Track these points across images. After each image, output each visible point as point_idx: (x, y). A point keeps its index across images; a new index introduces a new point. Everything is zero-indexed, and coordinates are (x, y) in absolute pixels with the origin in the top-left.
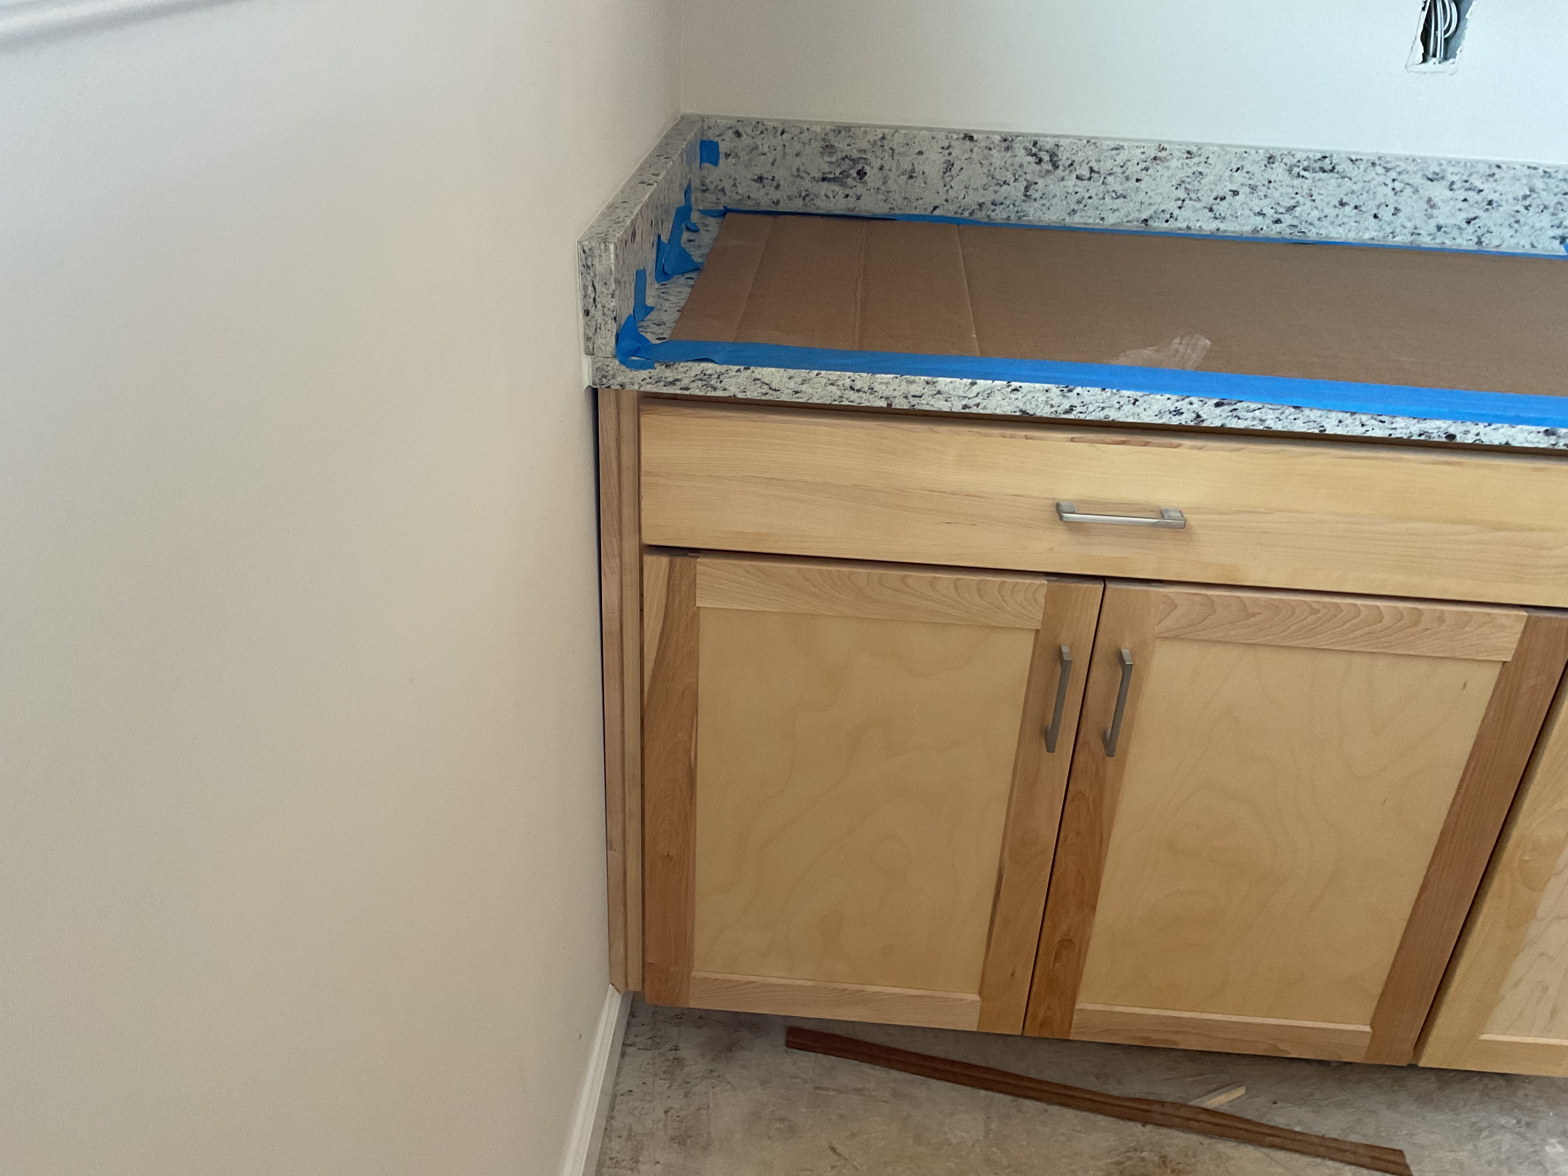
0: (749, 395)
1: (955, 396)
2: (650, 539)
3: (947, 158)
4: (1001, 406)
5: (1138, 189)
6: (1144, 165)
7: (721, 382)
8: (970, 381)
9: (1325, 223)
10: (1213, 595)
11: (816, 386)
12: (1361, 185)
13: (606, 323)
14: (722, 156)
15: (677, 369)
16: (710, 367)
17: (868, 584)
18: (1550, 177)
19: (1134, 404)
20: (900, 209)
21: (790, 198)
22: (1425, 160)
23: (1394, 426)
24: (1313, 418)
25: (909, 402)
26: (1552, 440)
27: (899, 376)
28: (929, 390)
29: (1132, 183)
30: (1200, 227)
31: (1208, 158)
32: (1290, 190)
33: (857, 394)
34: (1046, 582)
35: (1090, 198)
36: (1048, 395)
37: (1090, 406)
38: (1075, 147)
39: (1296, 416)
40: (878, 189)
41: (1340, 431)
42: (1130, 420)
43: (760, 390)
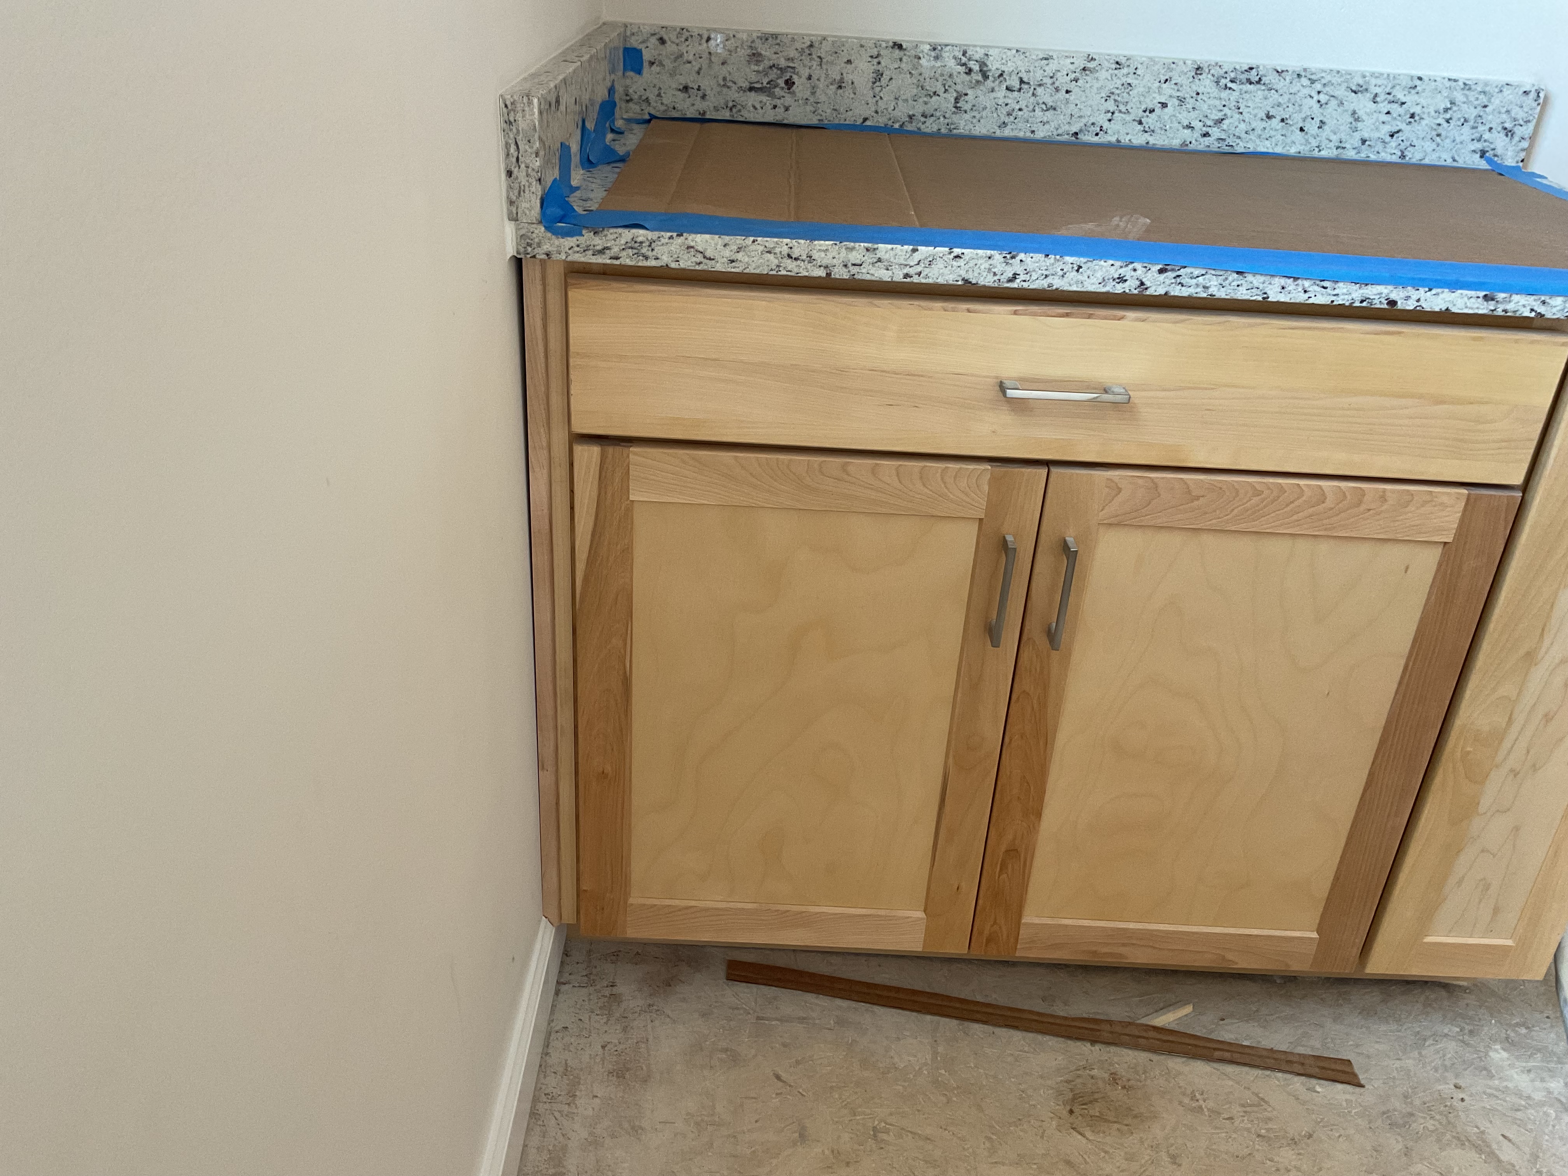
0: (683, 265)
1: (896, 264)
2: (580, 427)
3: (876, 67)
4: (942, 274)
5: (1067, 101)
6: (1073, 76)
7: (653, 250)
8: (911, 247)
9: (1252, 136)
10: (1157, 478)
11: (753, 254)
12: (1286, 97)
13: (530, 185)
14: (646, 64)
15: (606, 236)
16: (641, 234)
17: (807, 472)
18: (1470, 89)
19: (1078, 271)
20: (830, 119)
21: (716, 109)
22: (1349, 72)
23: (1335, 292)
24: (1256, 284)
25: (849, 271)
26: (1492, 305)
27: (838, 243)
28: (869, 258)
29: (1062, 95)
30: (1130, 140)
31: (1136, 69)
32: (1217, 102)
33: (795, 263)
34: (990, 468)
35: (1020, 110)
36: (991, 262)
37: (1033, 274)
38: (1004, 57)
39: (1239, 283)
40: (807, 99)
41: (1283, 298)
42: (1074, 289)
43: (694, 259)
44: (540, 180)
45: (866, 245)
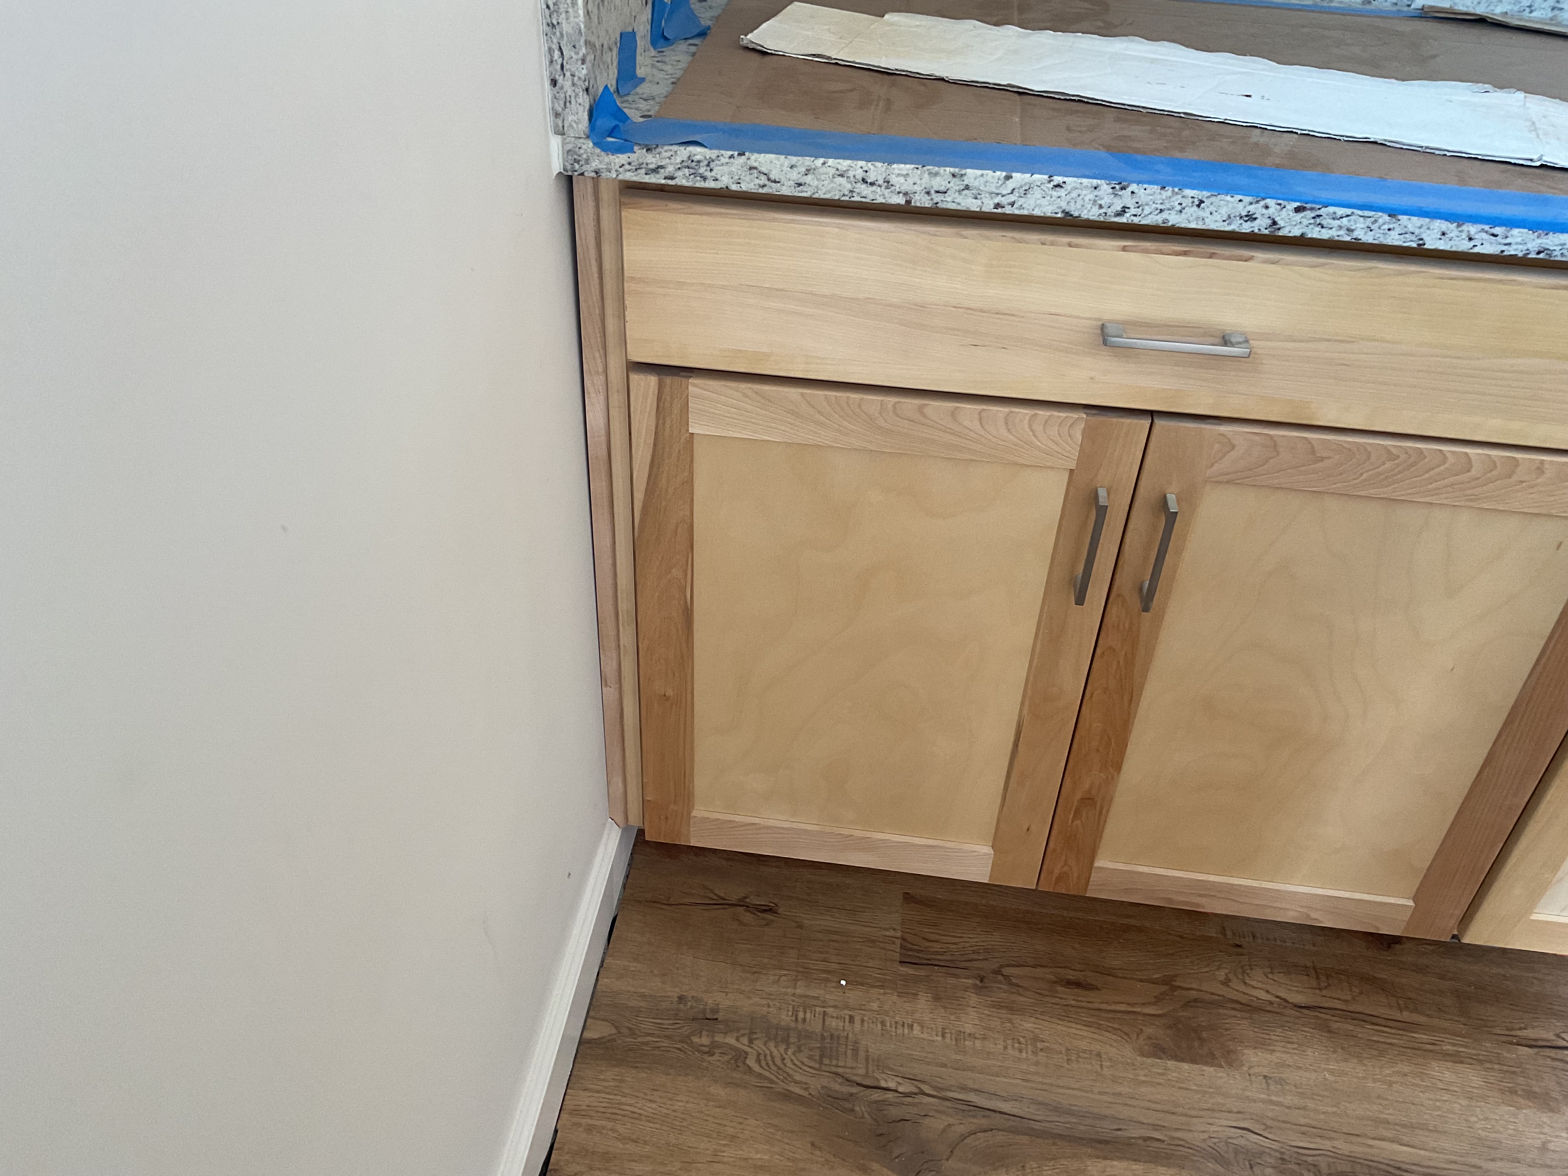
0: (744, 187)
1: (986, 192)
2: (637, 355)
4: (1040, 206)
7: (711, 170)
8: (1004, 174)
10: (1276, 435)
11: (823, 177)
13: (577, 95)
15: (659, 153)
16: (698, 152)
17: (880, 413)
23: (1508, 241)
24: (1411, 228)
25: (932, 199)
27: (920, 166)
28: (956, 184)
33: (871, 189)
34: (1085, 416)
36: (1096, 193)
37: (1146, 208)
39: (1391, 226)
41: (1442, 245)
42: (1193, 225)
43: (757, 181)
44: (587, 90)
45: (952, 170)
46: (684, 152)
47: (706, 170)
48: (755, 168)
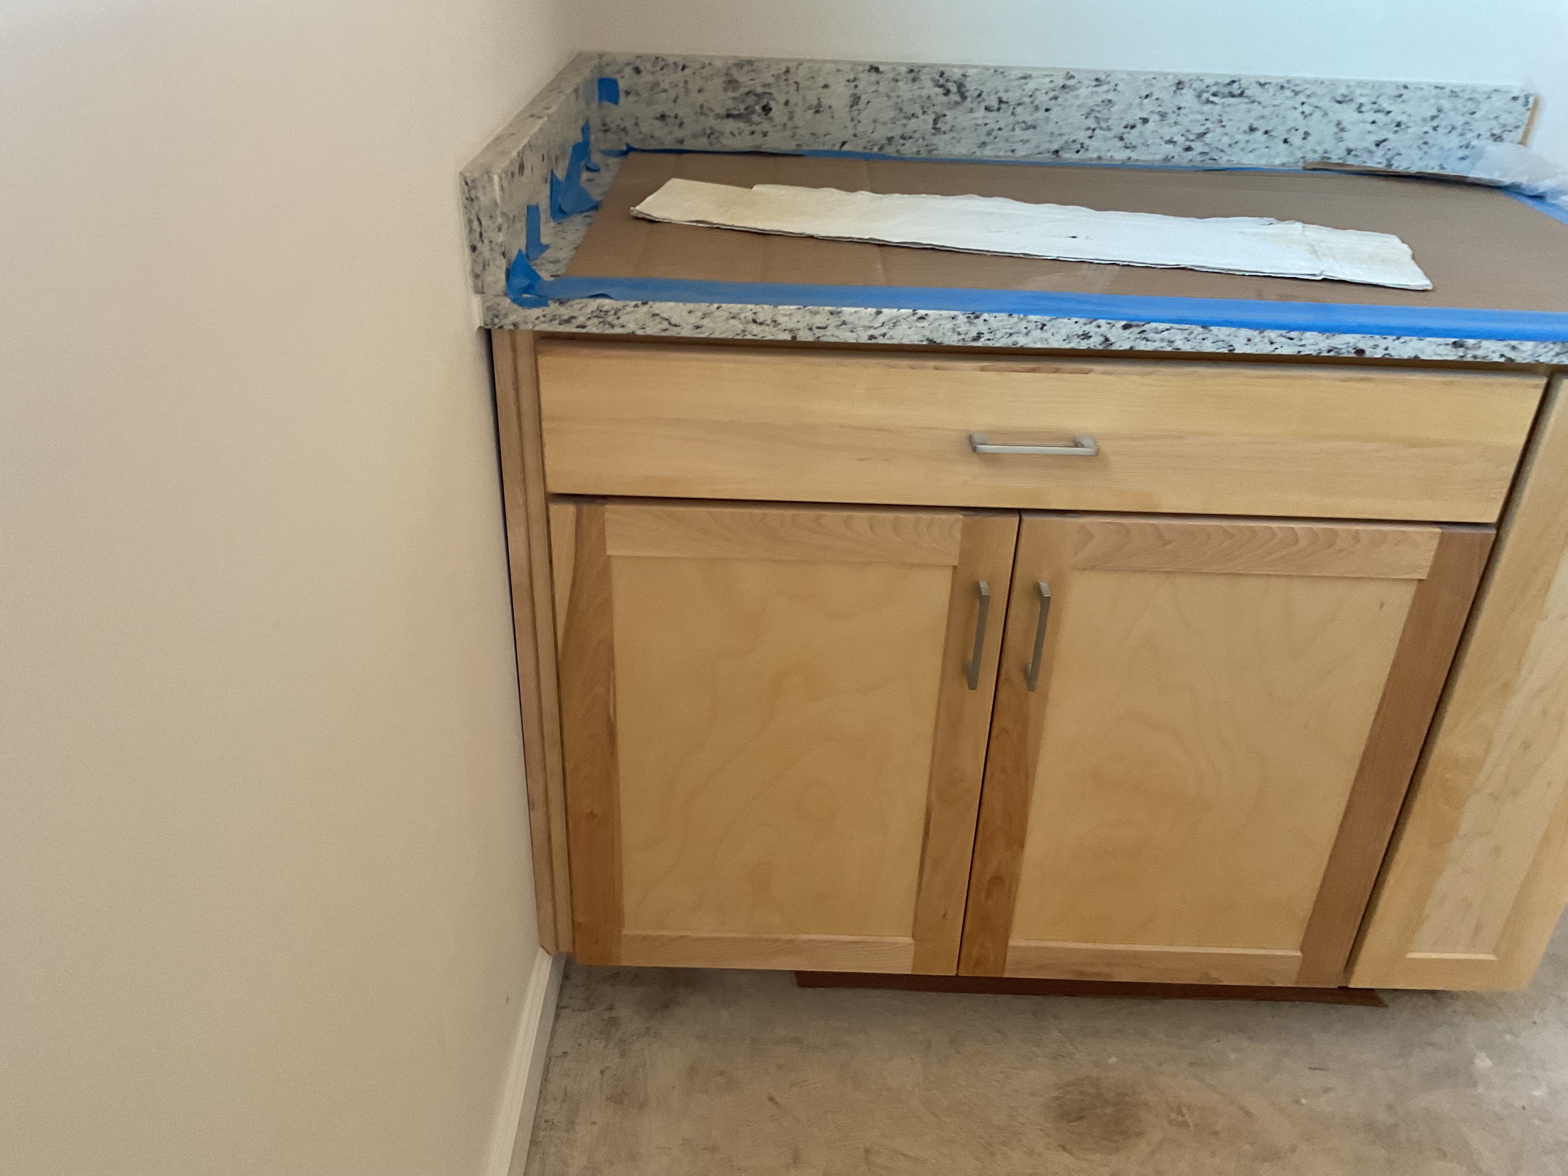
0: (649, 331)
2: (555, 487)
3: (853, 91)
4: (907, 335)
5: (1047, 120)
6: (1052, 94)
7: (618, 318)
8: (874, 310)
9: (1236, 149)
12: (1269, 110)
14: (622, 95)
16: (607, 304)
18: (1457, 96)
19: (1042, 329)
20: (808, 145)
21: (695, 136)
22: (1333, 83)
23: (1302, 343)
24: (1221, 337)
25: (814, 334)
26: (1461, 352)
27: (801, 307)
28: (834, 321)
29: (1041, 114)
30: (1111, 156)
31: (1116, 85)
32: (1199, 117)
33: (760, 328)
34: (961, 517)
35: (1000, 129)
36: (955, 322)
37: (998, 332)
38: (982, 77)
39: (1203, 336)
40: (784, 125)
41: (1249, 350)
42: (1039, 345)
43: (660, 326)
44: (504, 254)
45: (830, 308)
46: (594, 304)
47: (614, 319)
48: (657, 315)
